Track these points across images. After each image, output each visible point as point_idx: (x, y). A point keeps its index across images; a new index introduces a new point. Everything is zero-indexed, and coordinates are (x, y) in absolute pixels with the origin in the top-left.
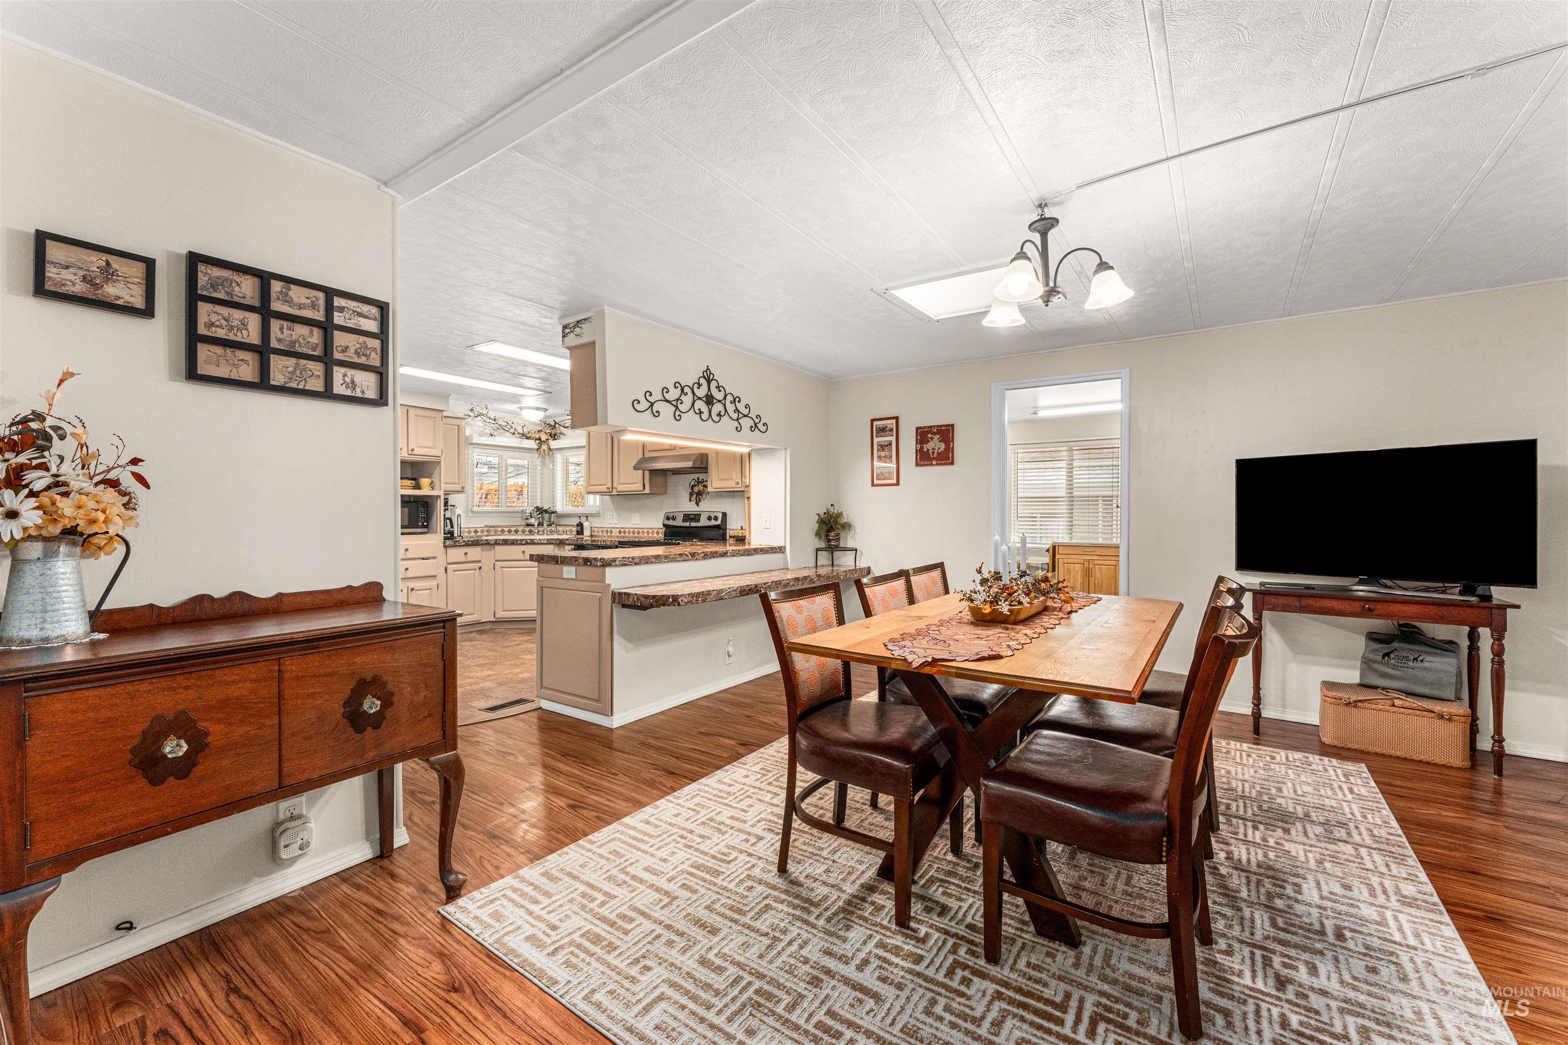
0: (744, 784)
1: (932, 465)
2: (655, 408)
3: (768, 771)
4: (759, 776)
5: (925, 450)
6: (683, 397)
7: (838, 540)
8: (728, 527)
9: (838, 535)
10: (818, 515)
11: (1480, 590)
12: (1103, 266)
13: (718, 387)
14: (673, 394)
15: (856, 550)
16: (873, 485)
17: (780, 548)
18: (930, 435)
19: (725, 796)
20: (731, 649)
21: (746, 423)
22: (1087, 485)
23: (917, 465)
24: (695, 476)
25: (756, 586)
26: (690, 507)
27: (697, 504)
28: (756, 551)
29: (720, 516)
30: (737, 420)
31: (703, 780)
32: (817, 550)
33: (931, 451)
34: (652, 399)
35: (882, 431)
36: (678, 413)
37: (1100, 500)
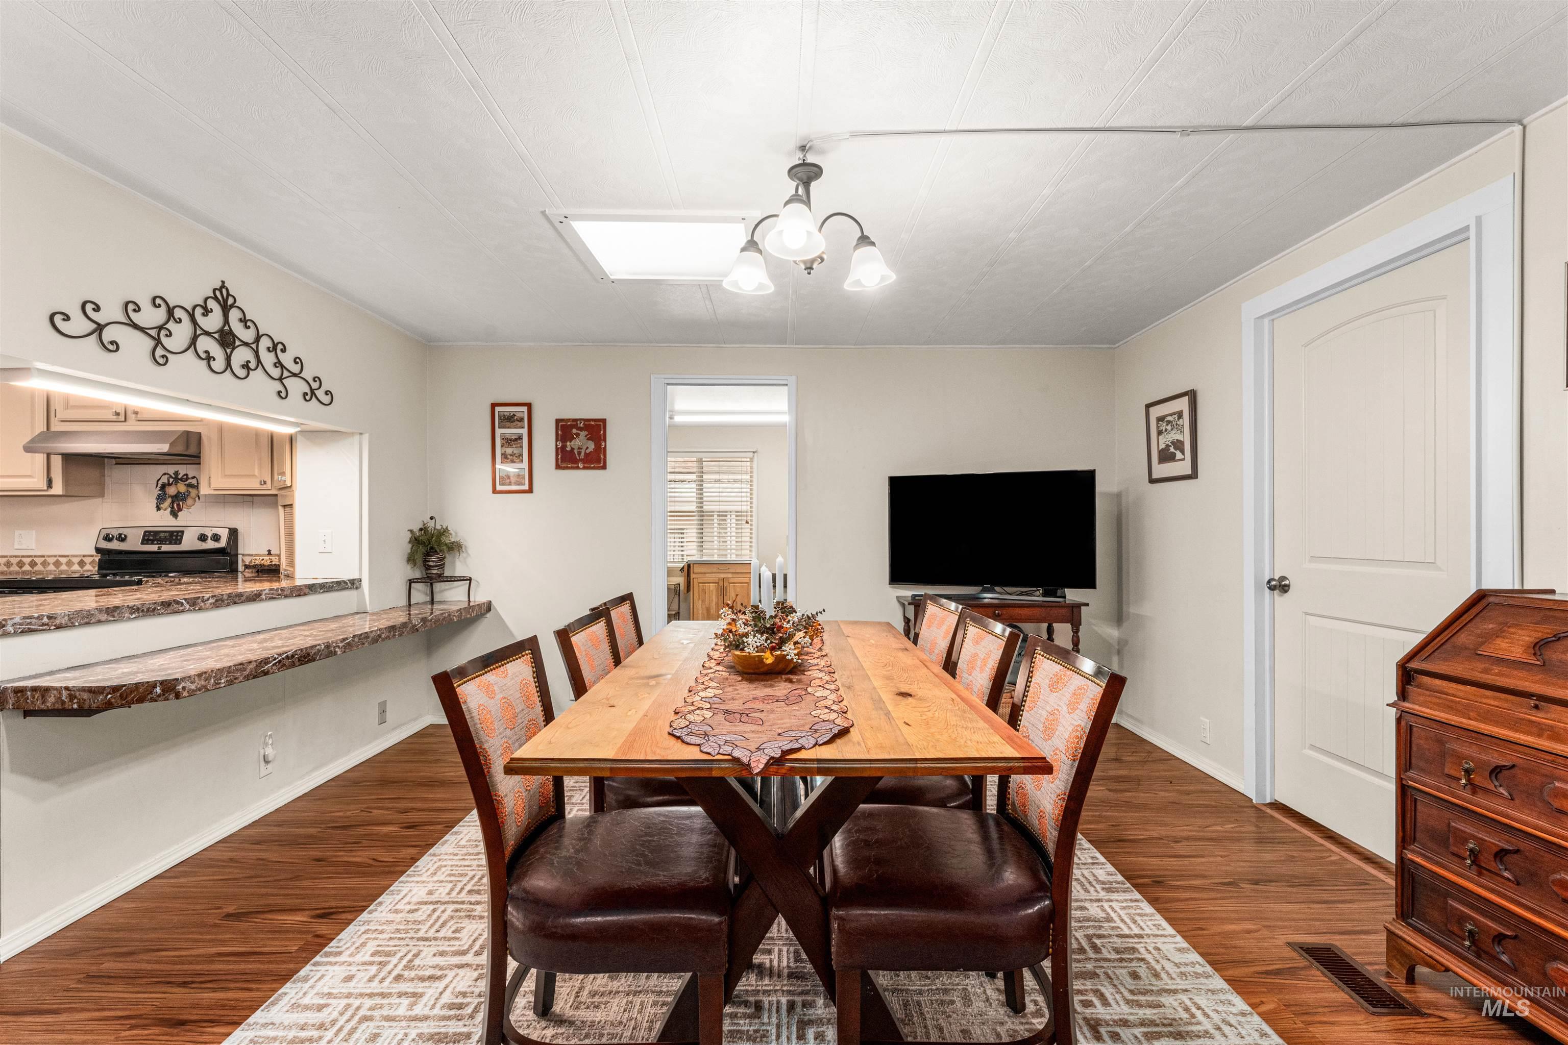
0: (349, 996)
1: (578, 468)
2: (109, 334)
3: (388, 954)
4: (374, 969)
5: (568, 449)
6: (171, 325)
7: (442, 566)
8: (240, 551)
9: (443, 559)
10: (411, 531)
11: (1059, 592)
12: (864, 240)
13: (244, 321)
14: (151, 317)
15: (470, 580)
16: (495, 491)
17: (352, 582)
18: (574, 431)
19: (315, 1034)
20: (269, 751)
21: (296, 387)
22: (717, 499)
23: (558, 467)
24: (171, 470)
25: (328, 646)
26: (163, 520)
27: (174, 514)
28: (312, 589)
29: (224, 534)
30: (281, 379)
31: (258, 1016)
32: (411, 582)
33: (576, 451)
34: (100, 317)
35: (509, 420)
36: (159, 352)
37: (715, 516)
